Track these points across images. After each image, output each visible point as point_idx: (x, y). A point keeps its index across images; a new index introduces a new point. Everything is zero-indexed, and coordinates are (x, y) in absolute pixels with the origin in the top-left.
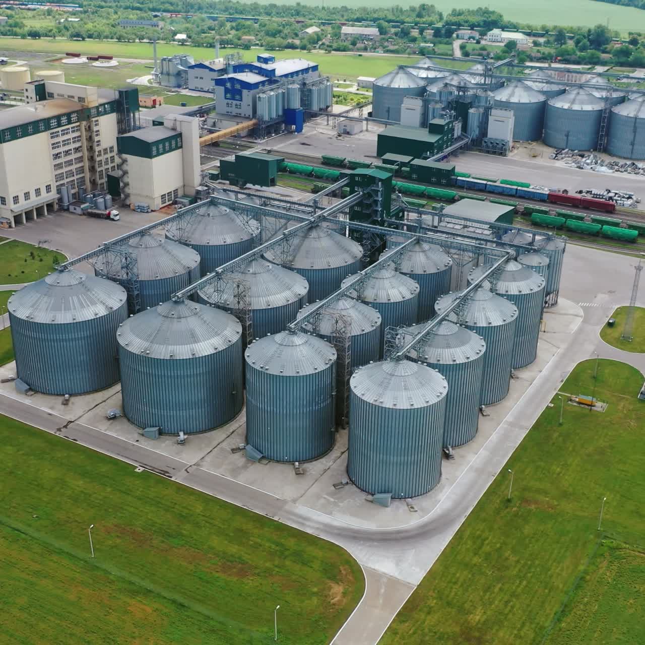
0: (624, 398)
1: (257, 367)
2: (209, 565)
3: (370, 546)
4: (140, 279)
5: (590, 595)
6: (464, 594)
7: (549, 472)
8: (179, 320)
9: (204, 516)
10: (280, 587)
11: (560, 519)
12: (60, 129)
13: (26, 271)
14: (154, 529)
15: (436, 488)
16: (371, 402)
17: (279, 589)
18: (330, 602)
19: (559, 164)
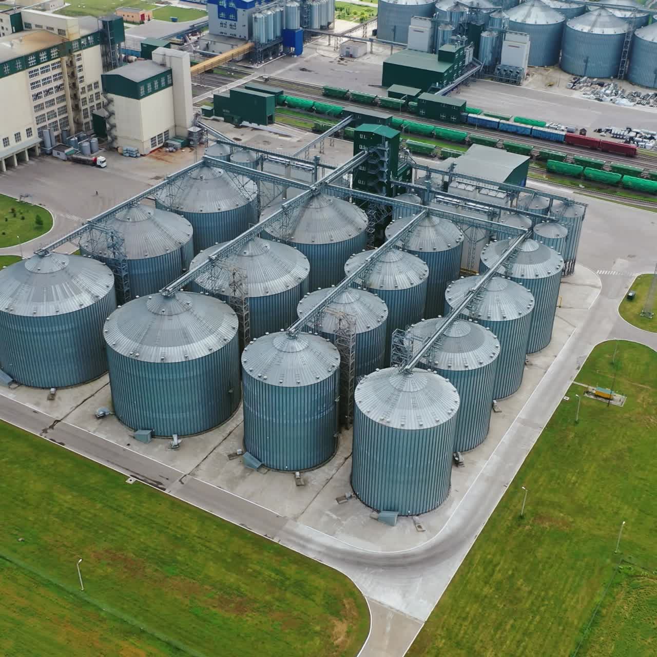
0: (644, 388)
1: (255, 375)
2: (205, 598)
3: (375, 574)
4: (128, 258)
5: (607, 633)
6: (474, 633)
7: (564, 482)
8: (170, 317)
9: (199, 538)
10: (281, 625)
11: (575, 540)
12: (39, 67)
13: (7, 232)
14: (147, 554)
15: (445, 502)
16: (377, 421)
17: (280, 628)
18: (333, 643)
19: (577, 95)
